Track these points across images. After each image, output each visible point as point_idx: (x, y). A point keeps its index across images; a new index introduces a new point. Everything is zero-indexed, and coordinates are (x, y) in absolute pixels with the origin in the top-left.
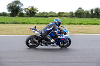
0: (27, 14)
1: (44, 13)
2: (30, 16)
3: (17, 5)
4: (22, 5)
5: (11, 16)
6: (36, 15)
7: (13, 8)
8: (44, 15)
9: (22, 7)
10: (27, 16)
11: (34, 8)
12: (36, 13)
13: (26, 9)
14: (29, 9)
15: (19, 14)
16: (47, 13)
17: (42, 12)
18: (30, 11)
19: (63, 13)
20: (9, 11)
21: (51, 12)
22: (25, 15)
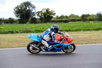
0: (41, 19)
1: (62, 17)
2: (45, 22)
3: (28, 9)
4: (34, 7)
5: (20, 23)
6: (52, 19)
7: (22, 12)
8: (63, 19)
9: (33, 11)
10: (41, 22)
11: (50, 11)
12: (52, 17)
13: (39, 13)
14: (43, 12)
15: (30, 20)
16: (67, 17)
17: (59, 16)
18: (45, 14)
19: (88, 15)
20: (17, 16)
21: (72, 16)
22: (38, 20)
